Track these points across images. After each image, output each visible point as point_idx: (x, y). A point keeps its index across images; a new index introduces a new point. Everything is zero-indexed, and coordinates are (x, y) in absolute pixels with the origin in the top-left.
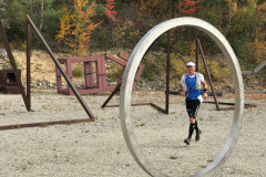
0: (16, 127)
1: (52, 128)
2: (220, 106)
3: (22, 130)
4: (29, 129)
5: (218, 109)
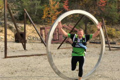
1: (32, 57)
2: (111, 49)
3: (19, 58)
5: (110, 50)
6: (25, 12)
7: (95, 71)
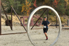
0: (7, 34)
3: (9, 35)
4: (10, 35)
6: (12, 8)
7: (56, 43)
